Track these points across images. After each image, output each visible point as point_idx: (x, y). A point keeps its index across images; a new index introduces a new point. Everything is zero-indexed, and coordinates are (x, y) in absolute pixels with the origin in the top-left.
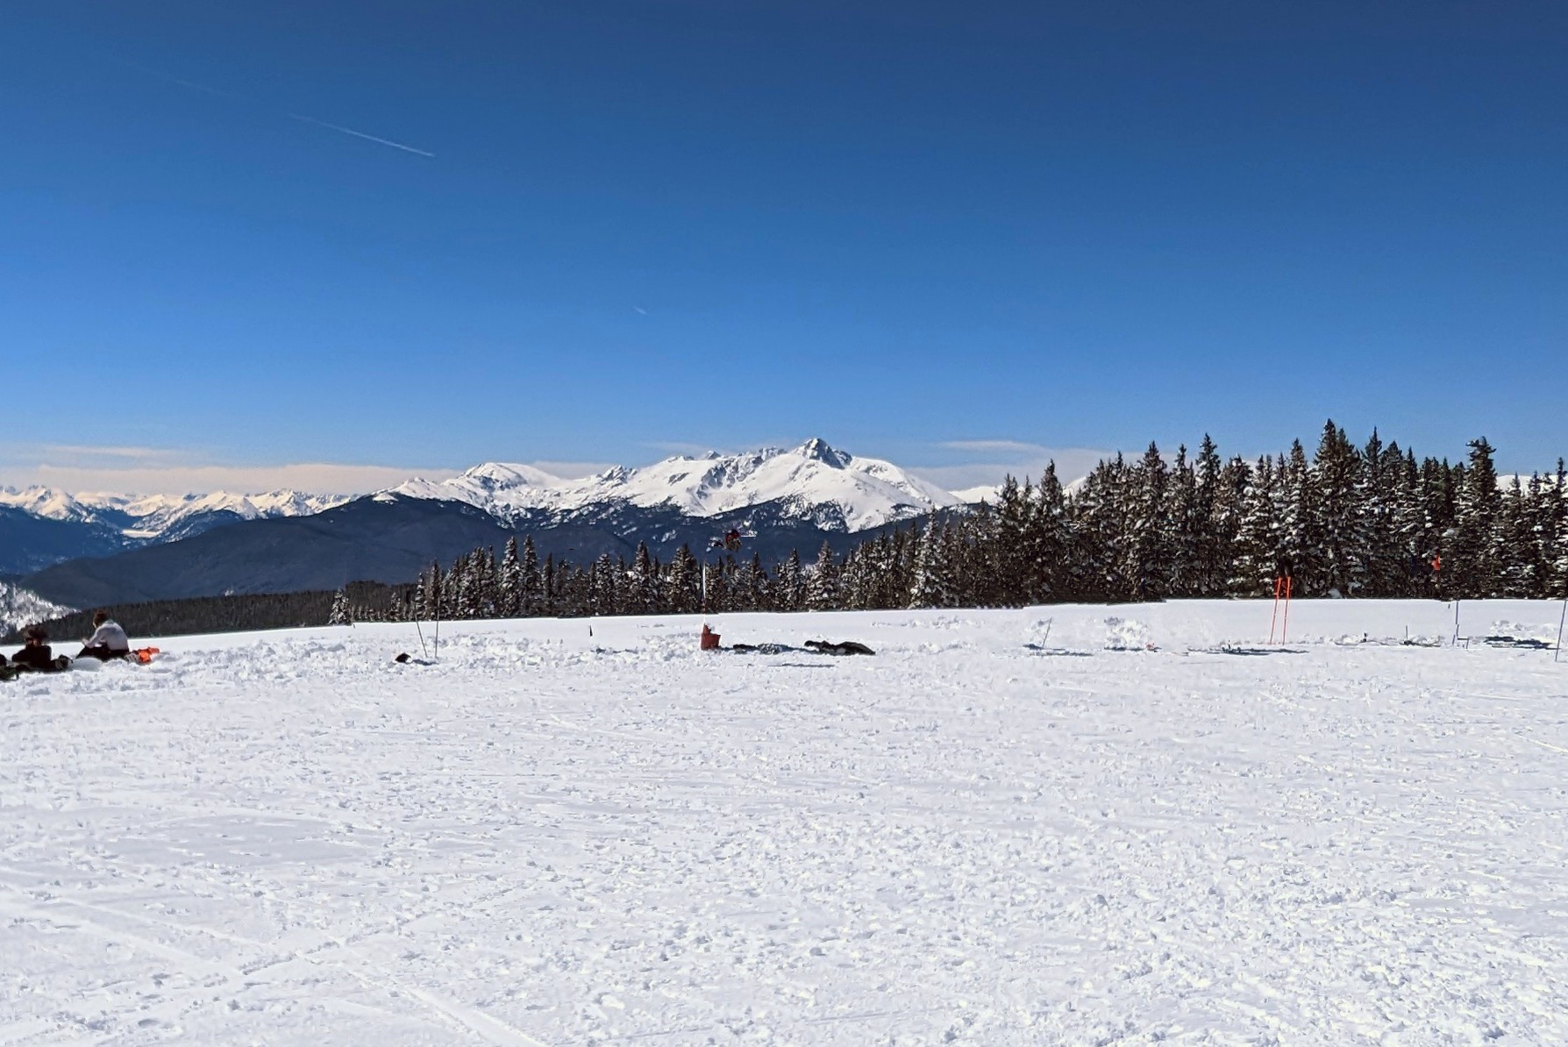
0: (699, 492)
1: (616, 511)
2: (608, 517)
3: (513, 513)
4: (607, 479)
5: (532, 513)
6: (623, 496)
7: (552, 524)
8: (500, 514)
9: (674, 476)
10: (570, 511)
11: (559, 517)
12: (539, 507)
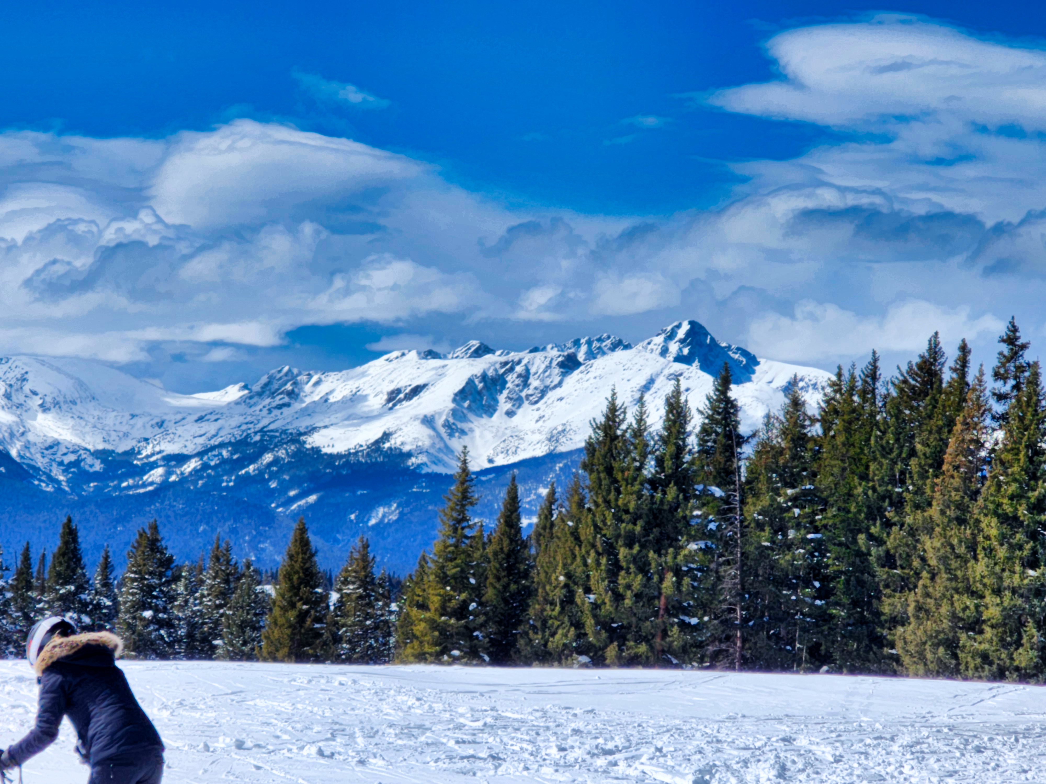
0: (447, 425)
1: (276, 461)
2: (261, 472)
3: (67, 460)
4: (260, 394)
5: (104, 461)
6: (291, 429)
7: (144, 485)
8: (41, 462)
9: (398, 391)
10: (181, 459)
11: (160, 471)
12: (120, 450)
